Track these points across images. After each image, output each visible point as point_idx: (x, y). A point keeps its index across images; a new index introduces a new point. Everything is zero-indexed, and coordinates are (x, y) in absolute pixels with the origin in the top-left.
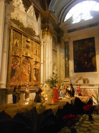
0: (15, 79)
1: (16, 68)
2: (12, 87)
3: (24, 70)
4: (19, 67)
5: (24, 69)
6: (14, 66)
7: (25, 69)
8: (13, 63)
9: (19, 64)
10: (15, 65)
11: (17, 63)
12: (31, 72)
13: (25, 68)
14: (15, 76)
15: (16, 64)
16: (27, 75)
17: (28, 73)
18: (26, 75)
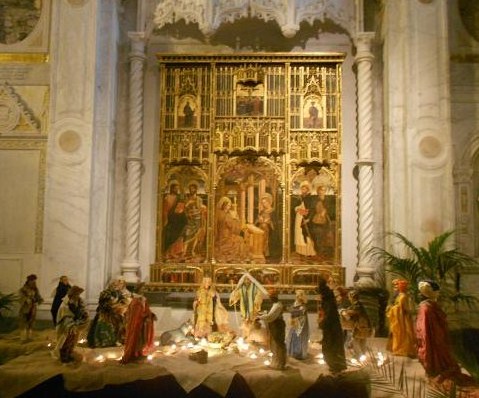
0: (184, 249)
1: (191, 206)
2: (169, 281)
3: (234, 214)
4: (205, 203)
5: (232, 208)
6: (178, 200)
7: (239, 206)
8: (173, 192)
9: (201, 191)
10: (182, 197)
11: (195, 187)
12: (276, 216)
13: (235, 205)
14: (185, 238)
15: (188, 192)
16: (250, 232)
17: (258, 225)
18: (242, 234)
